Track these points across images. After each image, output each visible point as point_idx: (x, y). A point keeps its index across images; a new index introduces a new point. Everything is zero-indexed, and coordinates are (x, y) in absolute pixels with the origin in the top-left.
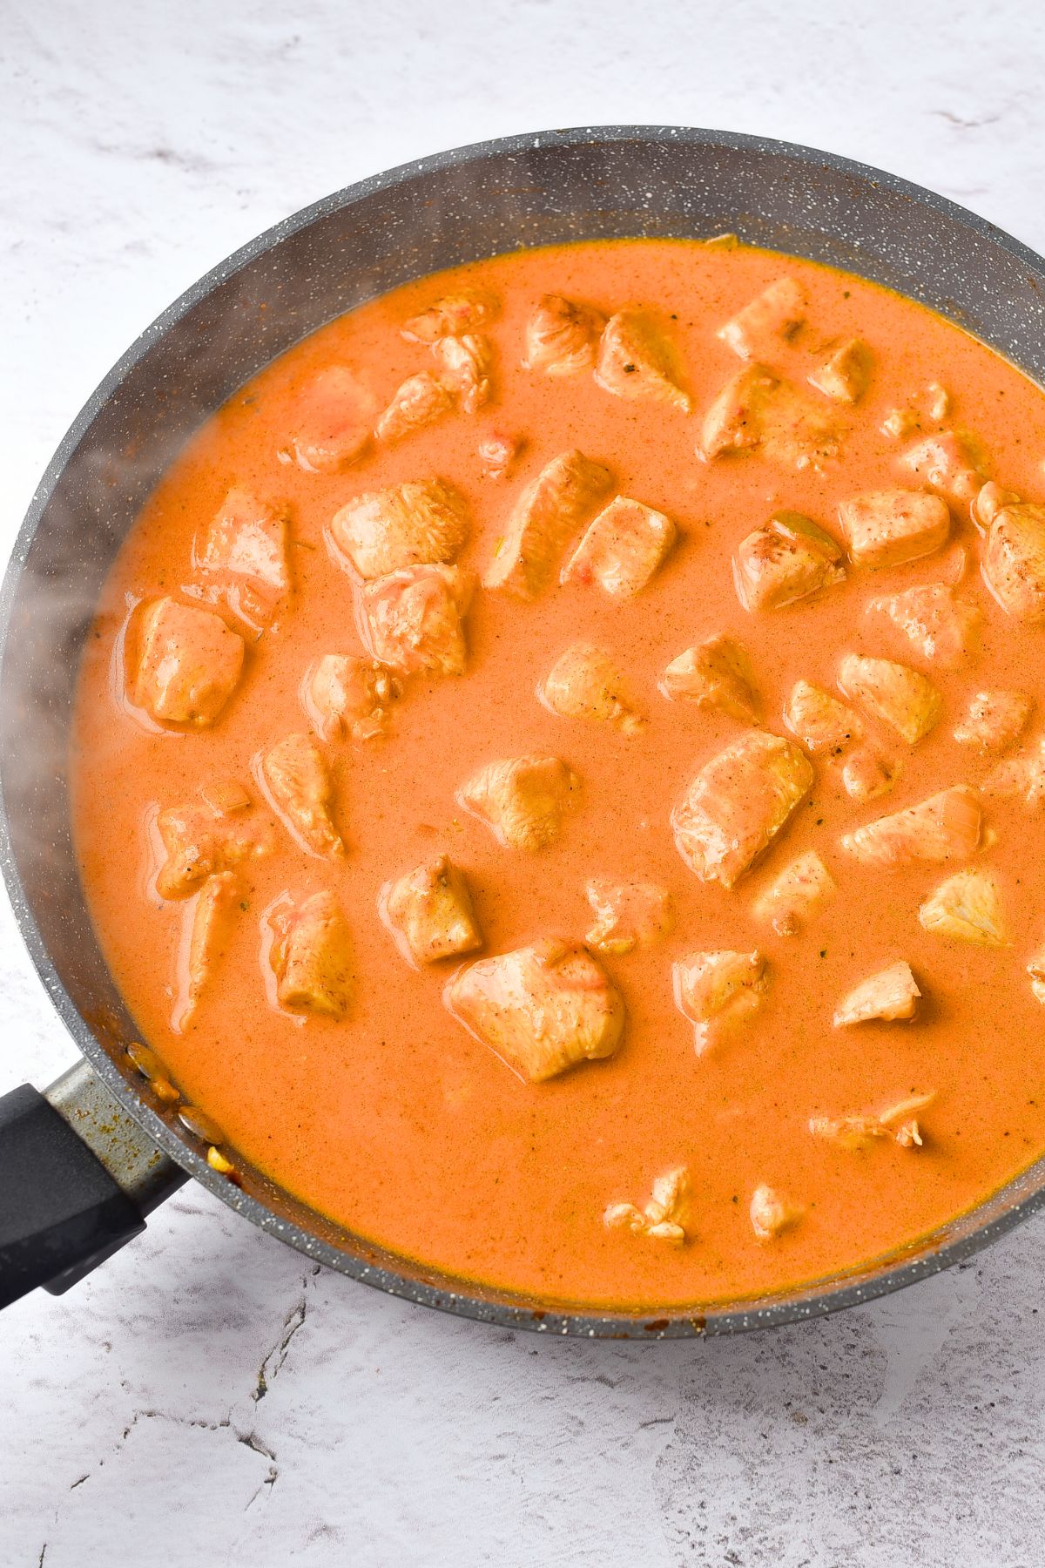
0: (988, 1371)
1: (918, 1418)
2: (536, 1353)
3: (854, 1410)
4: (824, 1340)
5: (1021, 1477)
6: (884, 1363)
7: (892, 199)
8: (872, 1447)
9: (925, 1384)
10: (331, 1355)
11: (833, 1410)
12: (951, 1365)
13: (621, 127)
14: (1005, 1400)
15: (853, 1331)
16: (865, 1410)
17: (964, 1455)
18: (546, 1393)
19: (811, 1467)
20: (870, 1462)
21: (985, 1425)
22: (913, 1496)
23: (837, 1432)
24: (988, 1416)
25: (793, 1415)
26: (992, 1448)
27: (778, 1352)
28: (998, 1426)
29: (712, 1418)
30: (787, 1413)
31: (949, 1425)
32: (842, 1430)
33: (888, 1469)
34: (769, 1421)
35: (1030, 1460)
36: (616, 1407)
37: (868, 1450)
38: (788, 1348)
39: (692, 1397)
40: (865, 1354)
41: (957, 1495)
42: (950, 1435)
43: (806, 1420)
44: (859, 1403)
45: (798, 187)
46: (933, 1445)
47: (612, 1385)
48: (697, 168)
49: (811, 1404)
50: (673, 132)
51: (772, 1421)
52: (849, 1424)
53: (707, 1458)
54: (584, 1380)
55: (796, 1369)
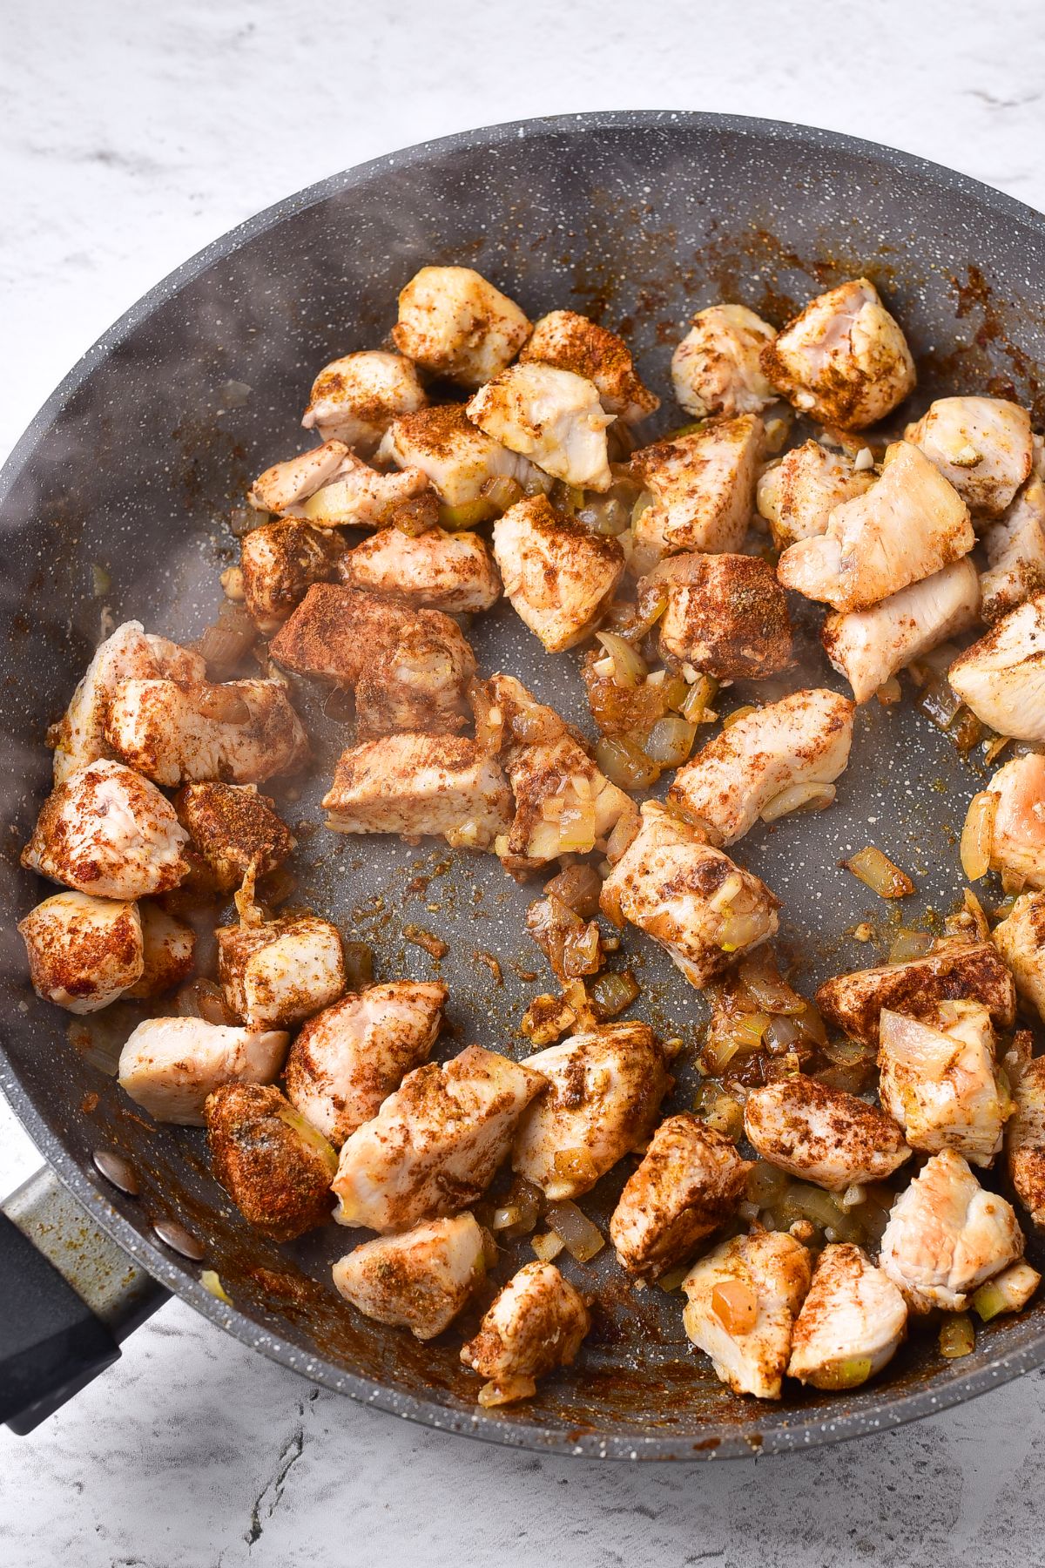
1: (999, 1542)
2: (565, 1482)
3: (927, 1535)
4: (891, 1458)
6: (959, 1481)
9: (1006, 1503)
10: (333, 1490)
11: (903, 1536)
12: (1035, 1482)
13: (615, 113)
15: (924, 1446)
16: (939, 1535)
18: (578, 1526)
25: (858, 1543)
27: (840, 1473)
29: (767, 1549)
30: (851, 1541)
32: (913, 1558)
34: (832, 1551)
36: (658, 1540)
38: (851, 1467)
39: (743, 1527)
40: (938, 1472)
43: (874, 1548)
44: (932, 1527)
47: (653, 1516)
48: (701, 157)
49: (879, 1530)
50: (674, 116)
51: (834, 1551)
52: (922, 1551)
54: (621, 1511)
55: (860, 1491)
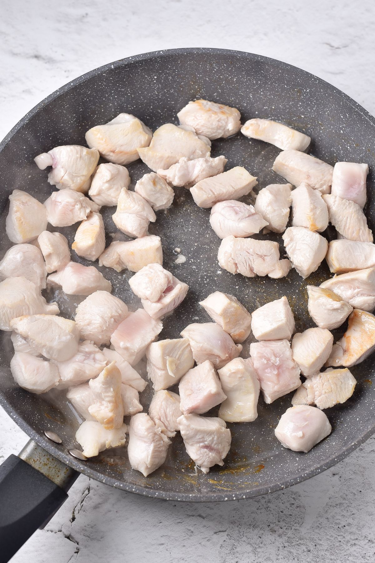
0: (343, 514)
1: (317, 531)
2: (175, 506)
3: (293, 528)
4: (282, 502)
5: (355, 553)
6: (304, 510)
7: (246, 61)
8: (300, 541)
9: (319, 518)
10: (99, 505)
11: (285, 528)
12: (329, 511)
13: (142, 54)
14: (349, 525)
15: (293, 498)
16: (297, 528)
17: (334, 545)
18: (179, 521)
19: (277, 549)
20: (299, 547)
21: (342, 534)
22: (315, 560)
23: (287, 536)
24: (343, 530)
25: (271, 529)
26: (344, 542)
27: (265, 506)
28: (346, 534)
29: (241, 530)
30: (268, 529)
31: (328, 534)
32: (288, 535)
33: (306, 550)
34: (262, 532)
35: (358, 547)
36: (205, 526)
37: (298, 543)
38: (269, 504)
39: (233, 523)
40: (297, 507)
41: (331, 560)
42: (329, 537)
43: (276, 531)
44: (295, 525)
45: (210, 63)
46: (322, 541)
47: (204, 518)
48: (172, 64)
49: (277, 525)
50: (161, 52)
51: (263, 532)
52: (291, 533)
53: (239, 545)
54: (193, 516)
55: (272, 512)
